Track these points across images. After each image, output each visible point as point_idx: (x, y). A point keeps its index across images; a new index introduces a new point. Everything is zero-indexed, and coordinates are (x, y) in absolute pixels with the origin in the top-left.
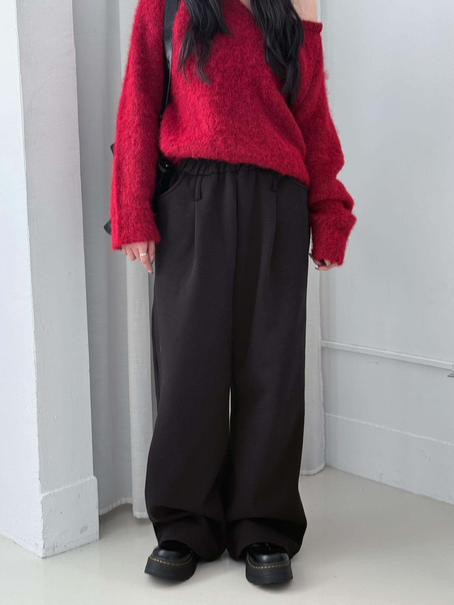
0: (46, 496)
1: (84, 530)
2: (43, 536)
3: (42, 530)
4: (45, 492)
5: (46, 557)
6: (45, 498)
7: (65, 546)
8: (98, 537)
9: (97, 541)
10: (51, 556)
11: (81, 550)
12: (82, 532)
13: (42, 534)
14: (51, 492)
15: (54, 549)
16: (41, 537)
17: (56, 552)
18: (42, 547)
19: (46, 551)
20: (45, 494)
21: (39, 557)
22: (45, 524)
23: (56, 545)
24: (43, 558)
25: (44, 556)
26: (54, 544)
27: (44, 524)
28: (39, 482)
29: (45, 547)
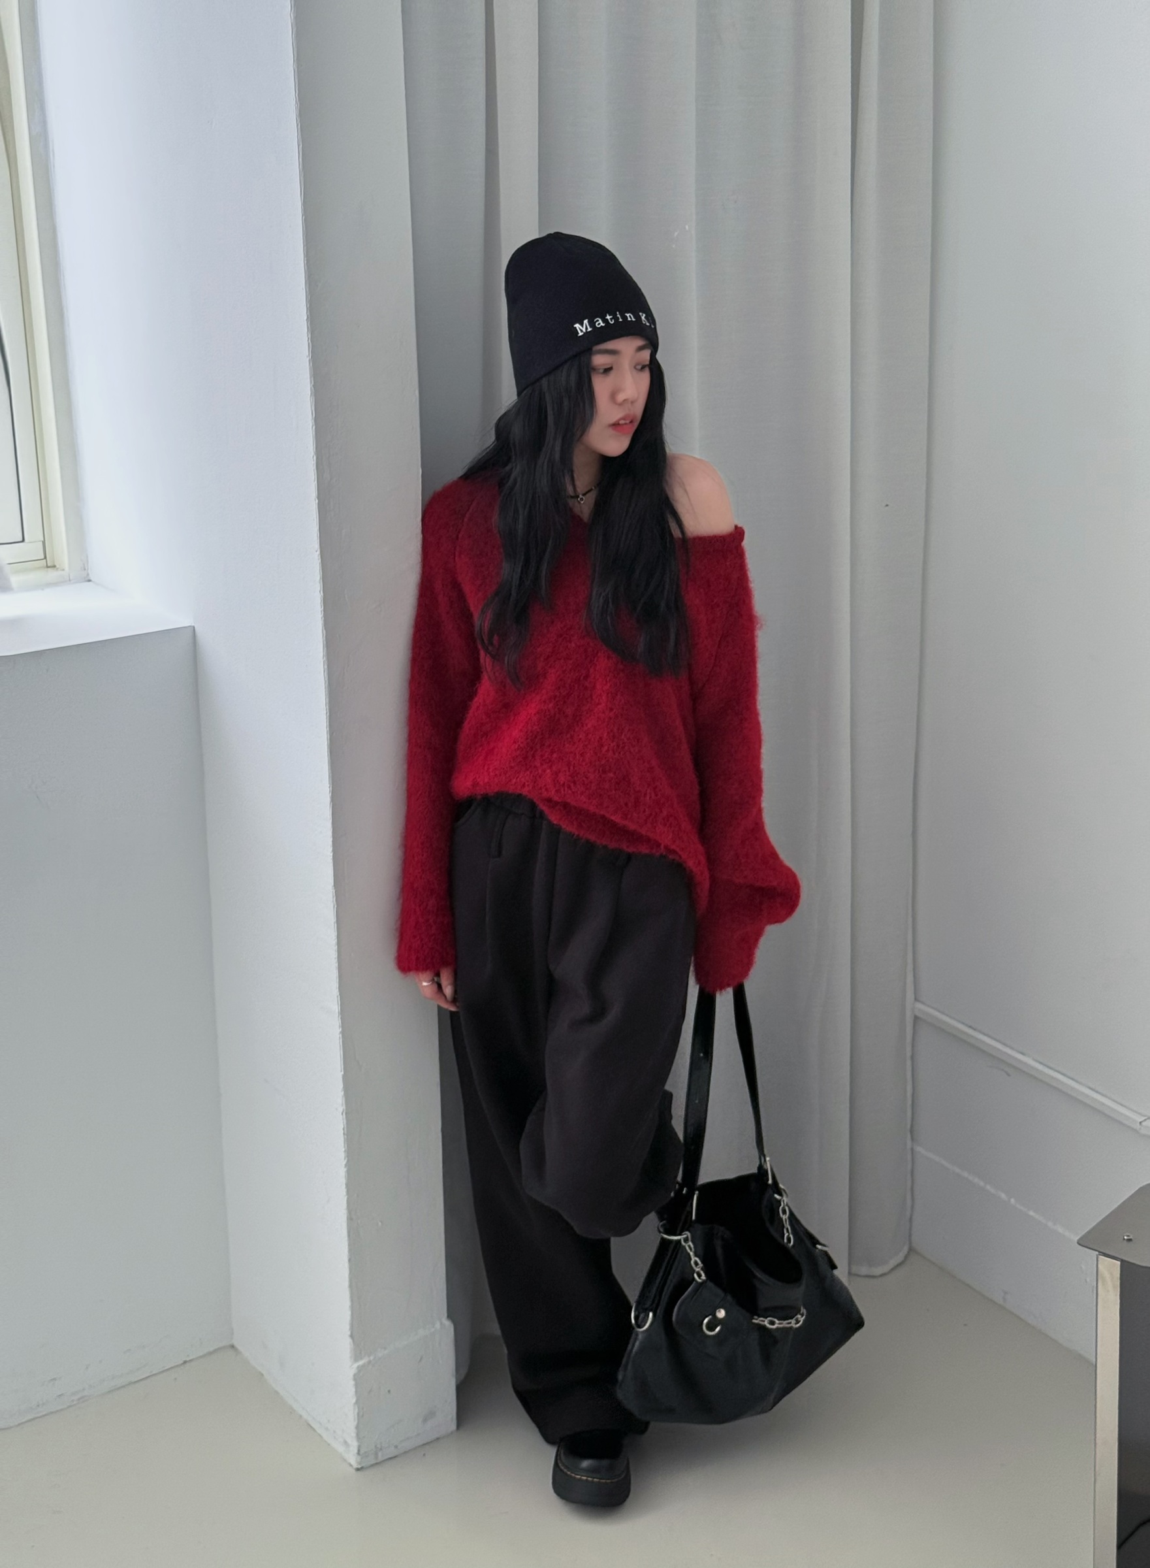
0: (363, 1366)
1: (430, 1415)
2: (358, 1435)
3: (356, 1423)
4: (361, 1359)
5: (362, 1468)
6: (360, 1369)
7: (396, 1447)
8: (454, 1427)
9: (452, 1433)
10: (372, 1466)
11: (424, 1455)
12: (425, 1420)
13: (355, 1430)
14: (372, 1358)
15: (376, 1454)
16: (354, 1435)
17: (380, 1458)
18: (356, 1451)
19: (362, 1458)
20: (361, 1363)
21: (351, 1465)
22: (361, 1414)
23: (379, 1446)
24: (358, 1470)
25: (360, 1467)
26: (376, 1446)
27: (358, 1414)
28: (349, 1340)
29: (362, 1452)
